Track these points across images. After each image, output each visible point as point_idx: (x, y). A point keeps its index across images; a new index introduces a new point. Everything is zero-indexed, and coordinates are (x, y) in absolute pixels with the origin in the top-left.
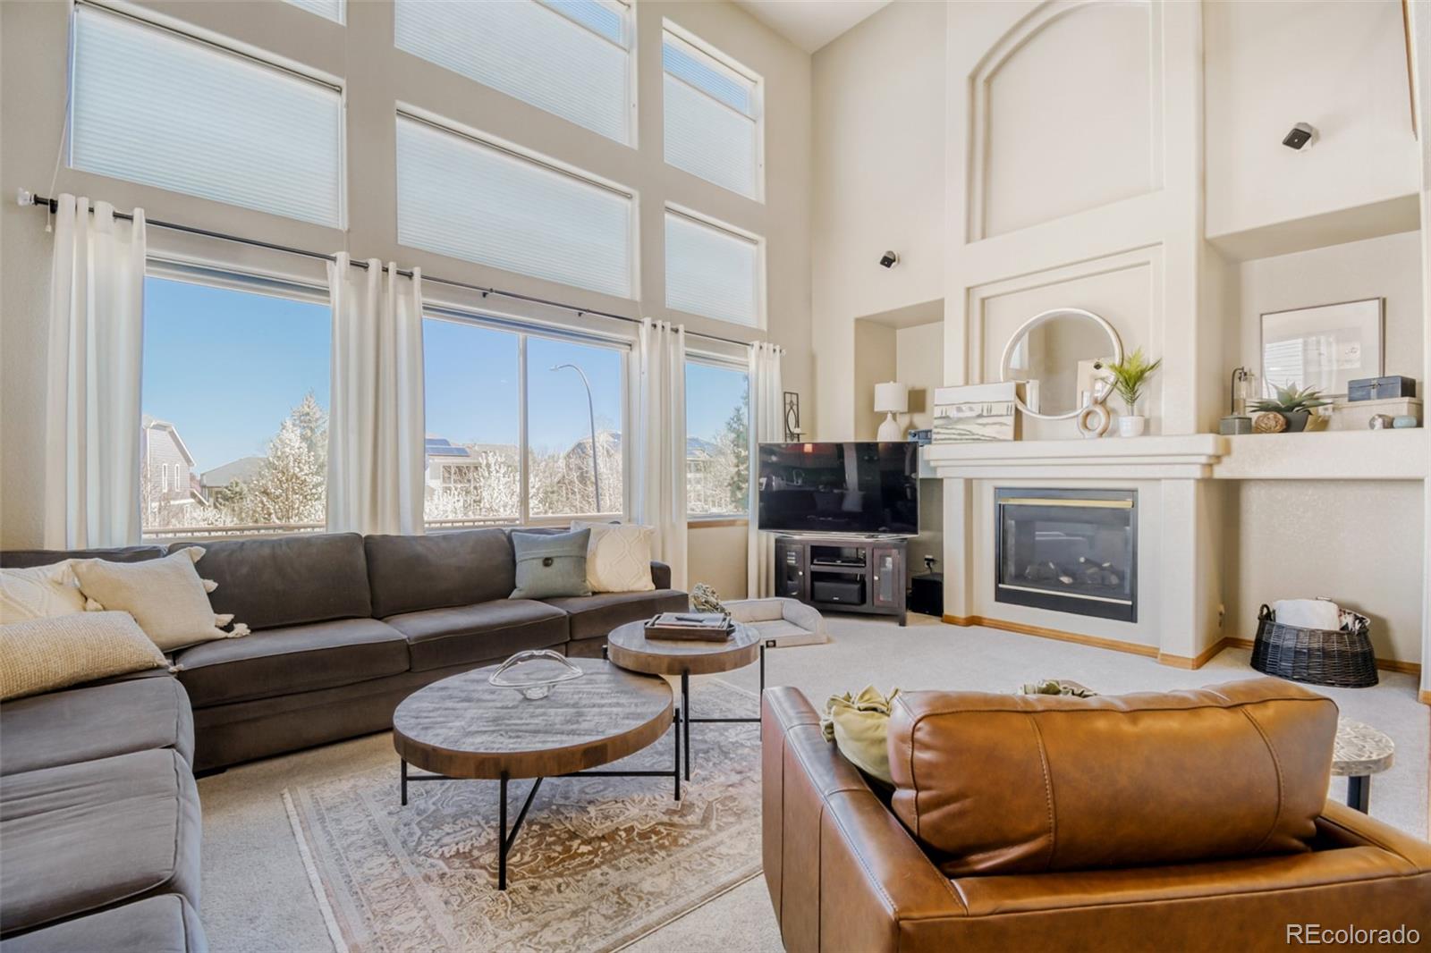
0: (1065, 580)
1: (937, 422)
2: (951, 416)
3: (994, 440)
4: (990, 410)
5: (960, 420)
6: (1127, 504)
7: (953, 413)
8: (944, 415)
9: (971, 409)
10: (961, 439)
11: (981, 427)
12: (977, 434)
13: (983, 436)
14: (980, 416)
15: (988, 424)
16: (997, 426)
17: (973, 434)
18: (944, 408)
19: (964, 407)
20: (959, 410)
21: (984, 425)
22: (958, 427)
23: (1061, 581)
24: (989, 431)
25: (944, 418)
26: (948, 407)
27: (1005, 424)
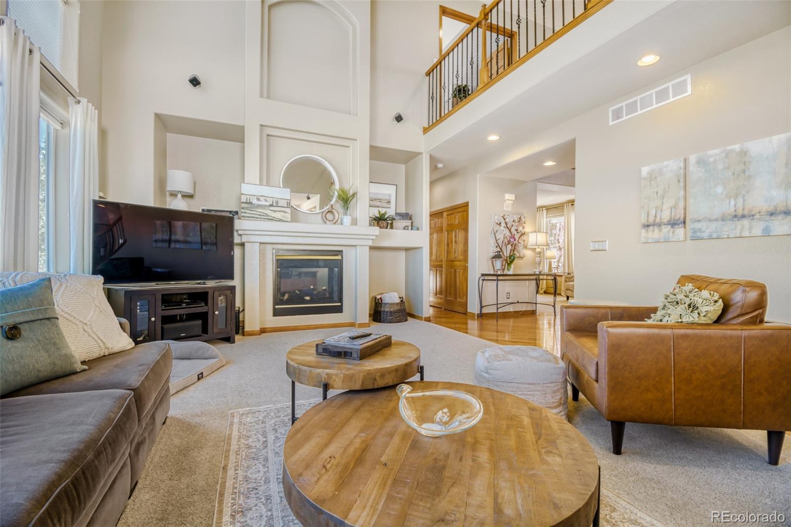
0: (308, 298)
1: (243, 205)
2: (254, 203)
3: (280, 220)
4: (277, 203)
5: (259, 206)
6: (339, 257)
7: (255, 201)
8: (248, 201)
9: (266, 201)
10: (261, 218)
11: (273, 212)
12: (271, 216)
13: (274, 217)
14: (271, 205)
15: (276, 211)
16: (282, 213)
17: (268, 216)
18: (248, 197)
19: (262, 199)
20: (258, 199)
21: (275, 211)
22: (259, 210)
23: (305, 299)
24: (278, 215)
25: (248, 203)
26: (251, 197)
27: (286, 212)
